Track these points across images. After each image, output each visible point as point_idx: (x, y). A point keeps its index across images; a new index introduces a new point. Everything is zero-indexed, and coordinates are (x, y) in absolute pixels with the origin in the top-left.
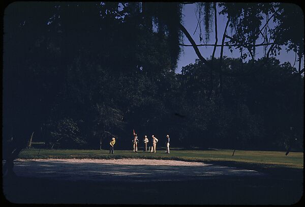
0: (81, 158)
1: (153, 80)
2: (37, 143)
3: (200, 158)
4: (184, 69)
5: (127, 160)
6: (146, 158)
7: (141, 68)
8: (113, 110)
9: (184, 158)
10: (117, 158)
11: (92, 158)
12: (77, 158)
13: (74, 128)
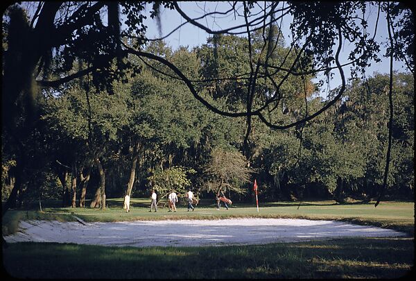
4: (332, 93)
13: (182, 181)
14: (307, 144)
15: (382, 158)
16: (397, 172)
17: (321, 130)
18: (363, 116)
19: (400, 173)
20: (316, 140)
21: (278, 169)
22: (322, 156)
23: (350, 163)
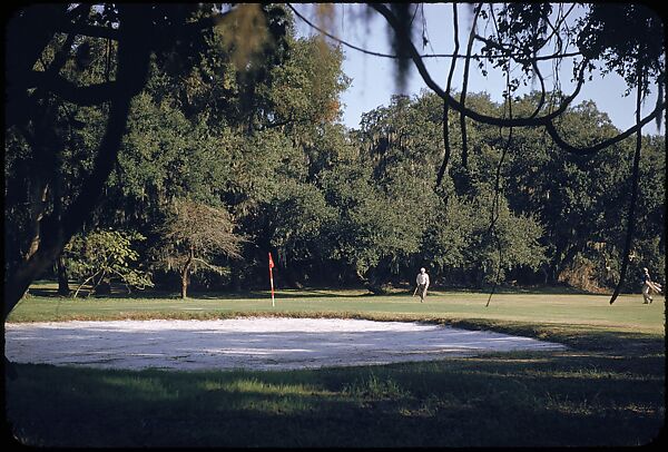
0: (142, 318)
1: (297, 142)
2: (41, 286)
3: (408, 314)
4: (366, 118)
5: (246, 321)
6: (287, 316)
7: (271, 118)
8: (211, 209)
9: (372, 313)
10: (223, 317)
11: (168, 318)
12: (133, 318)
13: (124, 253)
14: (332, 198)
15: (446, 223)
16: (466, 245)
17: (353, 176)
18: (413, 156)
19: (471, 248)
20: (345, 191)
21: (284, 237)
22: (357, 217)
23: (399, 230)
